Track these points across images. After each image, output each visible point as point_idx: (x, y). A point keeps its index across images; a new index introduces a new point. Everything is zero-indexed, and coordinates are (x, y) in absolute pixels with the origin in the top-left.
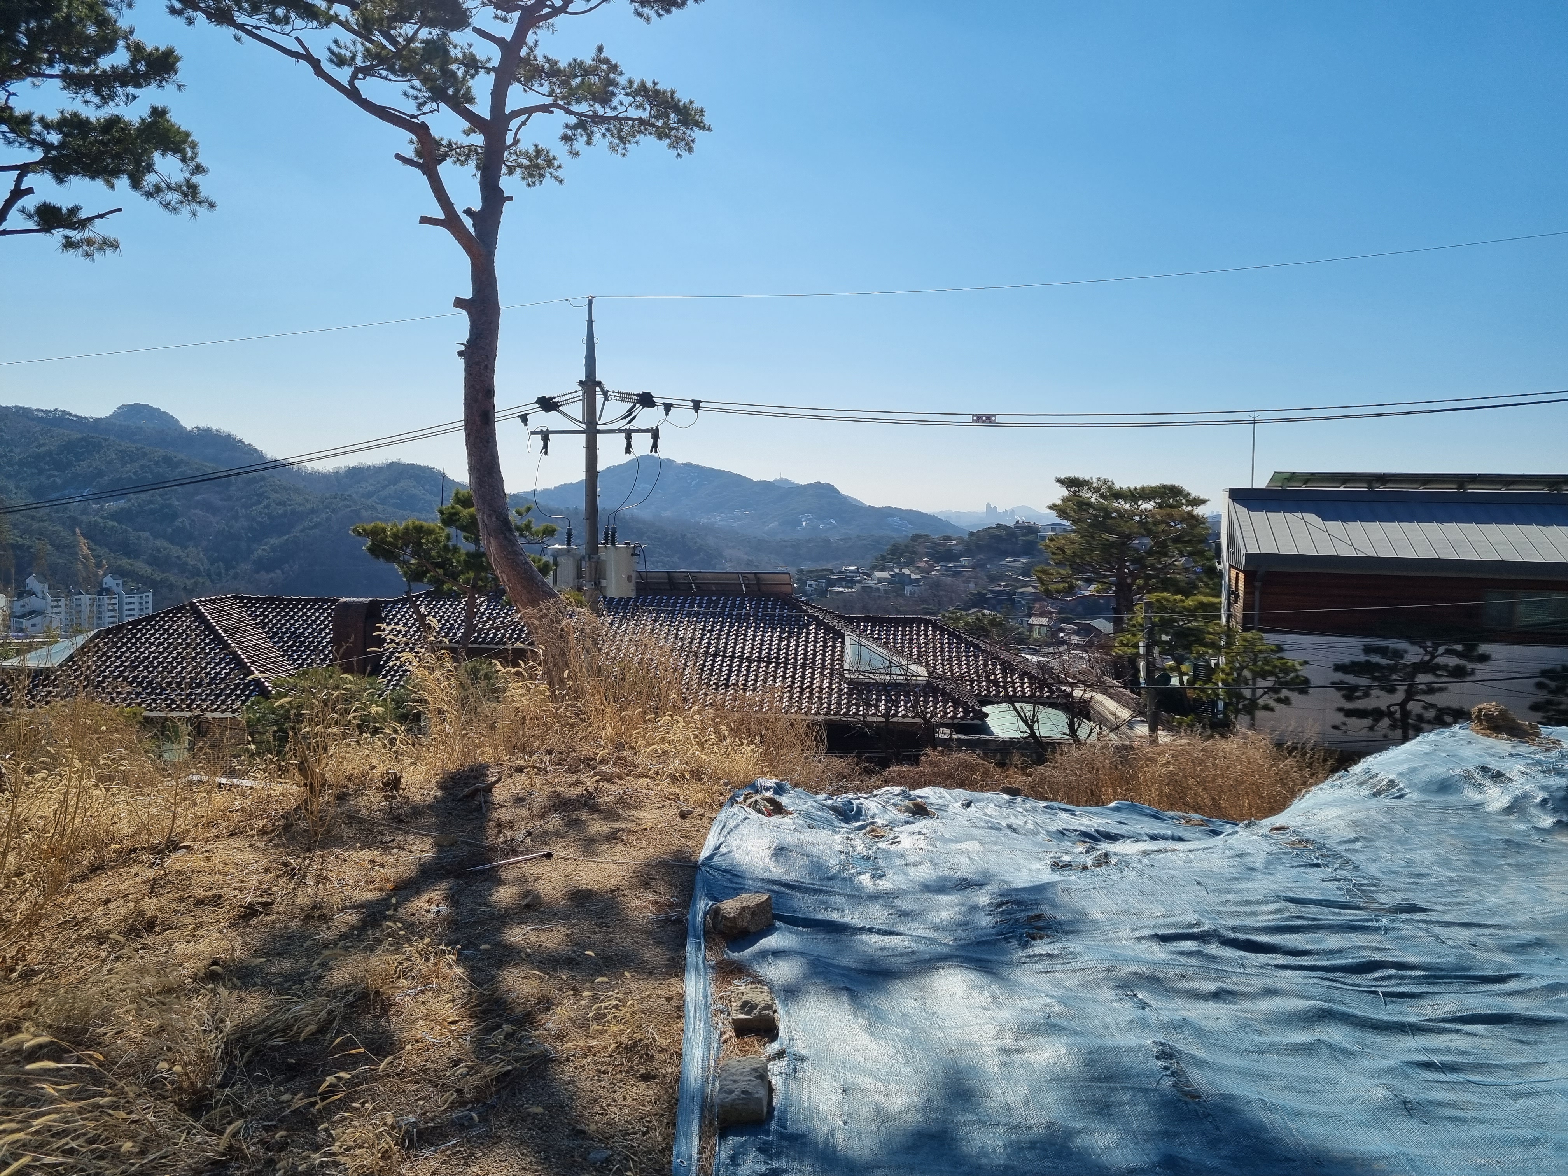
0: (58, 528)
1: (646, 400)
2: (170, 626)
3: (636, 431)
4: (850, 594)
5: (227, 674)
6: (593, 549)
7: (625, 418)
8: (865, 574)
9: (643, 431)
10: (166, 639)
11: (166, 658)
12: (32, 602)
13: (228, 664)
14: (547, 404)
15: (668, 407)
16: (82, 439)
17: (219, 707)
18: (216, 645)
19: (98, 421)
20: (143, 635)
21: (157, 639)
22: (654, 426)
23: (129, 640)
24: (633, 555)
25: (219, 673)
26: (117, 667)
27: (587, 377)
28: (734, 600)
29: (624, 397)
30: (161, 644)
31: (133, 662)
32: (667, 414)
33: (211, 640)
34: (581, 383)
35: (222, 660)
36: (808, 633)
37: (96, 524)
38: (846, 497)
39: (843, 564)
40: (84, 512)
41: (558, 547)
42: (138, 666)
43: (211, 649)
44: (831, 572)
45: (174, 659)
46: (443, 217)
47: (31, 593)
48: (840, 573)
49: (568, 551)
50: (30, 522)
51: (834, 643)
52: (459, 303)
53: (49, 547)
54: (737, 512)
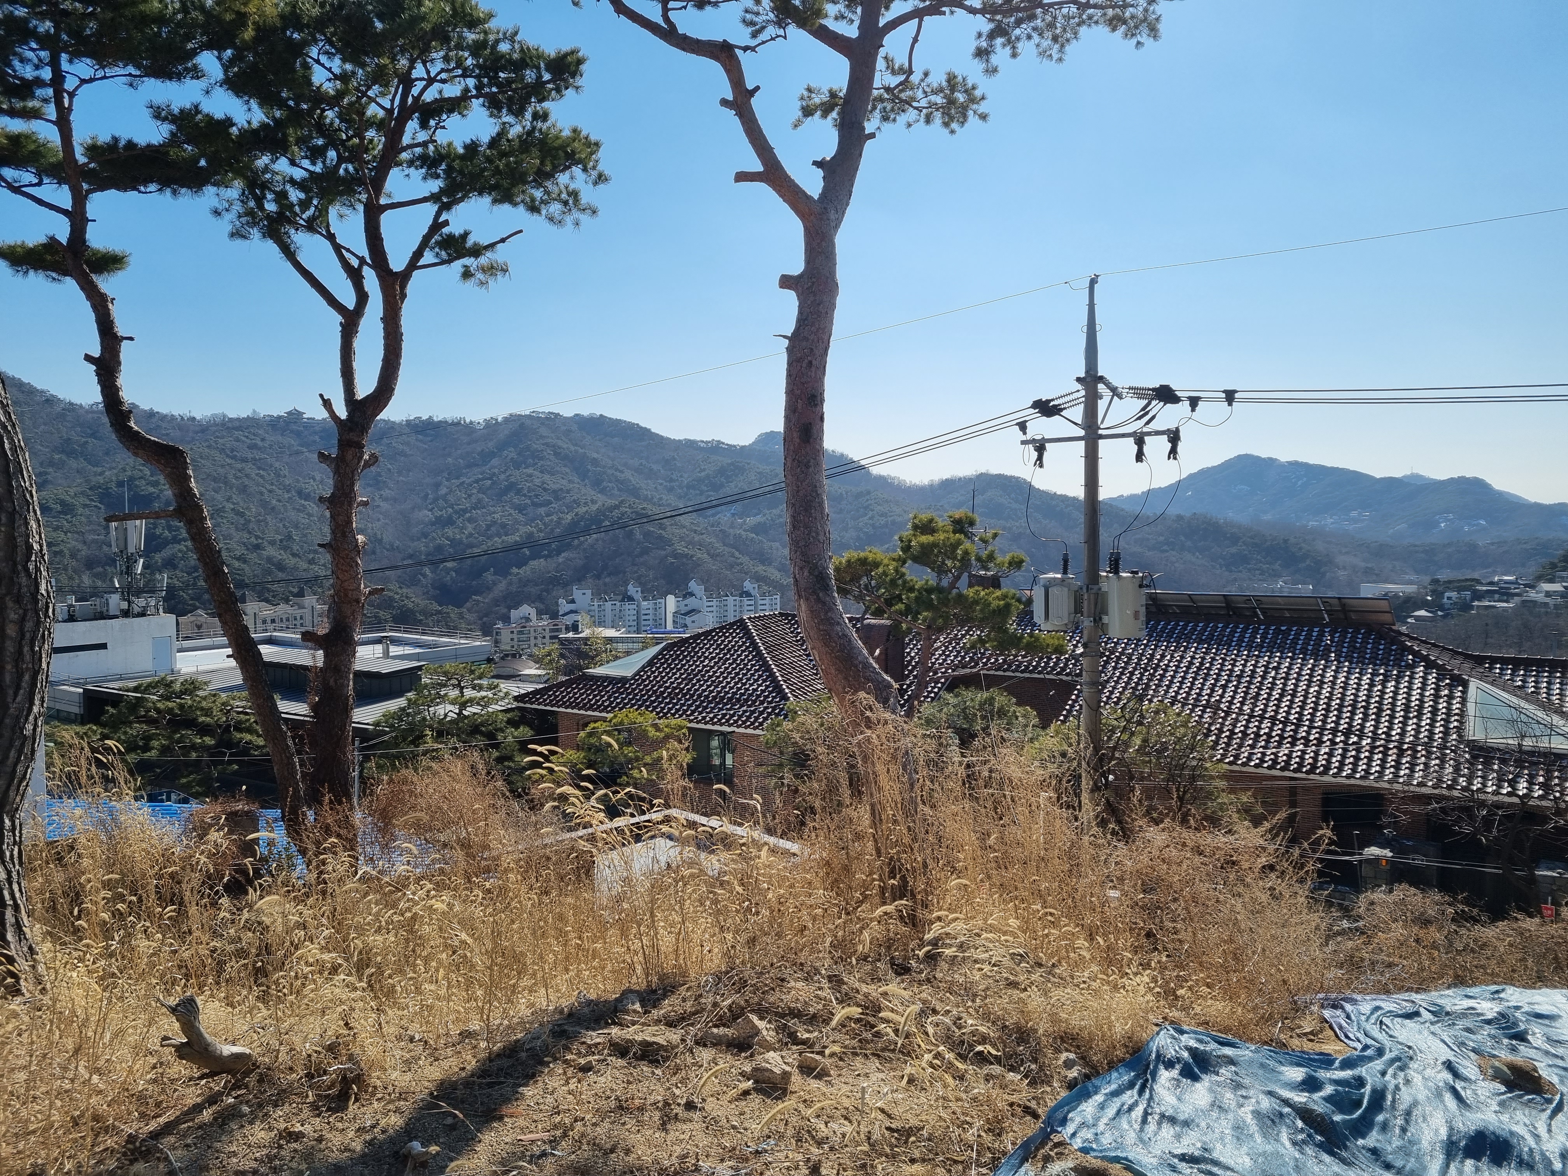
0: (713, 540)
1: (1166, 395)
2: (723, 641)
3: (1149, 434)
4: (1505, 610)
5: (763, 691)
6: (1093, 578)
7: (1140, 418)
8: (1526, 586)
9: (1158, 433)
10: (717, 654)
11: (715, 672)
12: (692, 602)
13: (764, 681)
14: (1046, 408)
15: (1194, 402)
16: (732, 464)
17: (752, 723)
18: (757, 661)
19: (743, 447)
20: (701, 649)
21: (710, 653)
22: (1173, 426)
23: (689, 653)
24: (1141, 586)
25: (756, 690)
26: (676, 679)
27: (1087, 372)
28: (1311, 631)
29: (1138, 392)
30: (713, 658)
31: (689, 674)
32: (1193, 410)
33: (754, 657)
34: (1079, 380)
35: (760, 676)
36: (1412, 677)
37: (740, 536)
38: (1500, 494)
39: (1495, 573)
40: (732, 526)
41: (1051, 575)
42: (692, 679)
43: (753, 665)
44: (1478, 582)
45: (722, 673)
46: (761, 169)
47: (692, 594)
48: (1492, 583)
49: (1063, 580)
50: (693, 534)
51: (1451, 692)
52: (786, 282)
53: (705, 555)
54: (1354, 514)
